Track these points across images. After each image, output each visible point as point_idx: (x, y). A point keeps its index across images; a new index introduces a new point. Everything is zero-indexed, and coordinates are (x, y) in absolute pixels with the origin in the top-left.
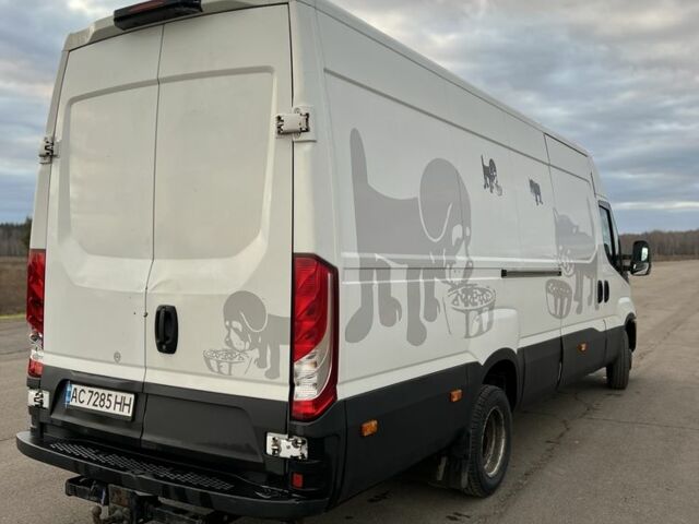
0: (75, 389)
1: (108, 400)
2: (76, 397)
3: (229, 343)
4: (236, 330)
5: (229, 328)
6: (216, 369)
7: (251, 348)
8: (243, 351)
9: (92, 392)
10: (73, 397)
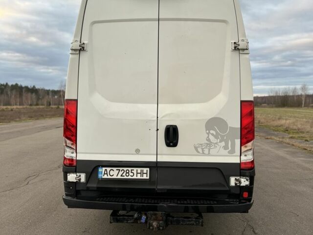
0: (106, 170)
1: (131, 172)
2: (107, 174)
3: (208, 140)
4: (212, 134)
5: (208, 134)
6: (201, 152)
7: (220, 142)
8: (216, 143)
9: (119, 170)
10: (104, 174)
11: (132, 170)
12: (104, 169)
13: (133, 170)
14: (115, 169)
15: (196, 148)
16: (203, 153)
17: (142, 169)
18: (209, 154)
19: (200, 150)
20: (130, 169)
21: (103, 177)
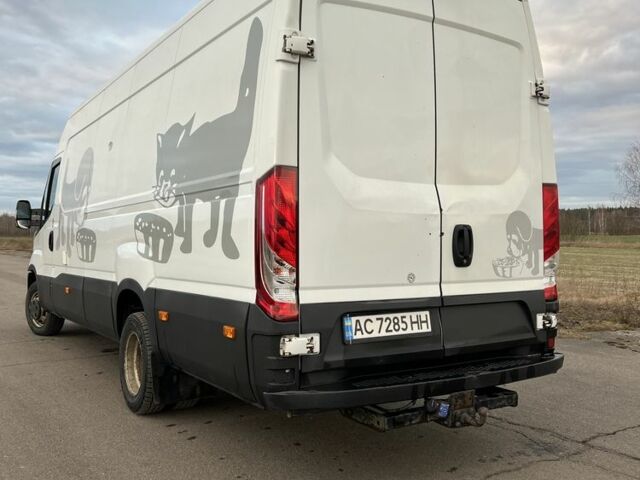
0: (358, 321)
1: (403, 322)
2: (361, 329)
3: (510, 252)
4: (514, 241)
5: (509, 240)
6: (501, 274)
7: (523, 254)
8: (518, 258)
9: (382, 319)
10: (356, 330)
11: (402, 317)
12: (354, 319)
13: (405, 317)
14: (373, 318)
15: (495, 267)
16: (504, 276)
17: (418, 313)
18: (510, 278)
19: (499, 269)
20: (399, 315)
21: (355, 337)
